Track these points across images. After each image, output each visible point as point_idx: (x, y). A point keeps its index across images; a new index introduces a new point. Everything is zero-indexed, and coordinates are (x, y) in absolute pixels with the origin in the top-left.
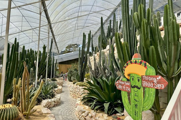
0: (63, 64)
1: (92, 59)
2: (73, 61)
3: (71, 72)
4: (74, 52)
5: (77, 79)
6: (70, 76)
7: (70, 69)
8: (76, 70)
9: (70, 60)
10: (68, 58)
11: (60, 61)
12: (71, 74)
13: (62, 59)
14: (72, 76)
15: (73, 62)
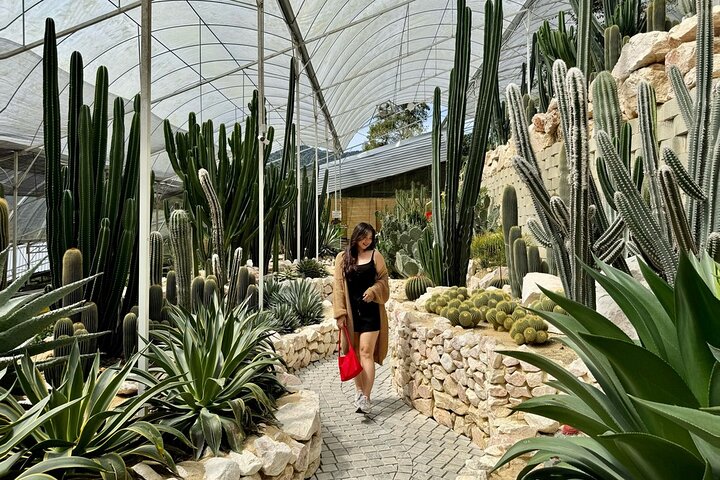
0: (360, 196)
1: (497, 159)
2: (402, 180)
3: (395, 227)
4: (406, 141)
5: (424, 264)
6: (388, 248)
7: (388, 216)
8: (419, 219)
9: (389, 180)
10: (382, 168)
11: (348, 183)
12: (394, 238)
13: (353, 173)
14: (397, 248)
15: (403, 188)
